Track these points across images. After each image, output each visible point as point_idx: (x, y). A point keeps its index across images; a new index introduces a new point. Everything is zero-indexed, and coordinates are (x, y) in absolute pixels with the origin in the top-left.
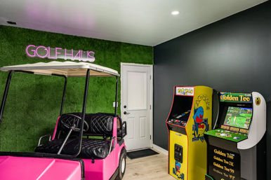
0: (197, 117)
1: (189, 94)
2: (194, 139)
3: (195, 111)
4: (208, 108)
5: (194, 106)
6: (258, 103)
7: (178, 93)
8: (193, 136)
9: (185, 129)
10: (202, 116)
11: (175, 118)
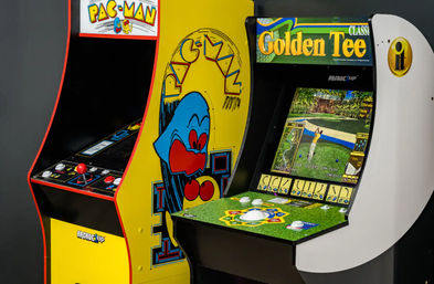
0: (176, 145)
1: (137, 31)
2: (160, 256)
3: (167, 114)
4: (231, 100)
5: (161, 88)
6: (401, 64)
7: (87, 27)
8: (157, 241)
9: (112, 206)
10: (200, 141)
11: (73, 157)
